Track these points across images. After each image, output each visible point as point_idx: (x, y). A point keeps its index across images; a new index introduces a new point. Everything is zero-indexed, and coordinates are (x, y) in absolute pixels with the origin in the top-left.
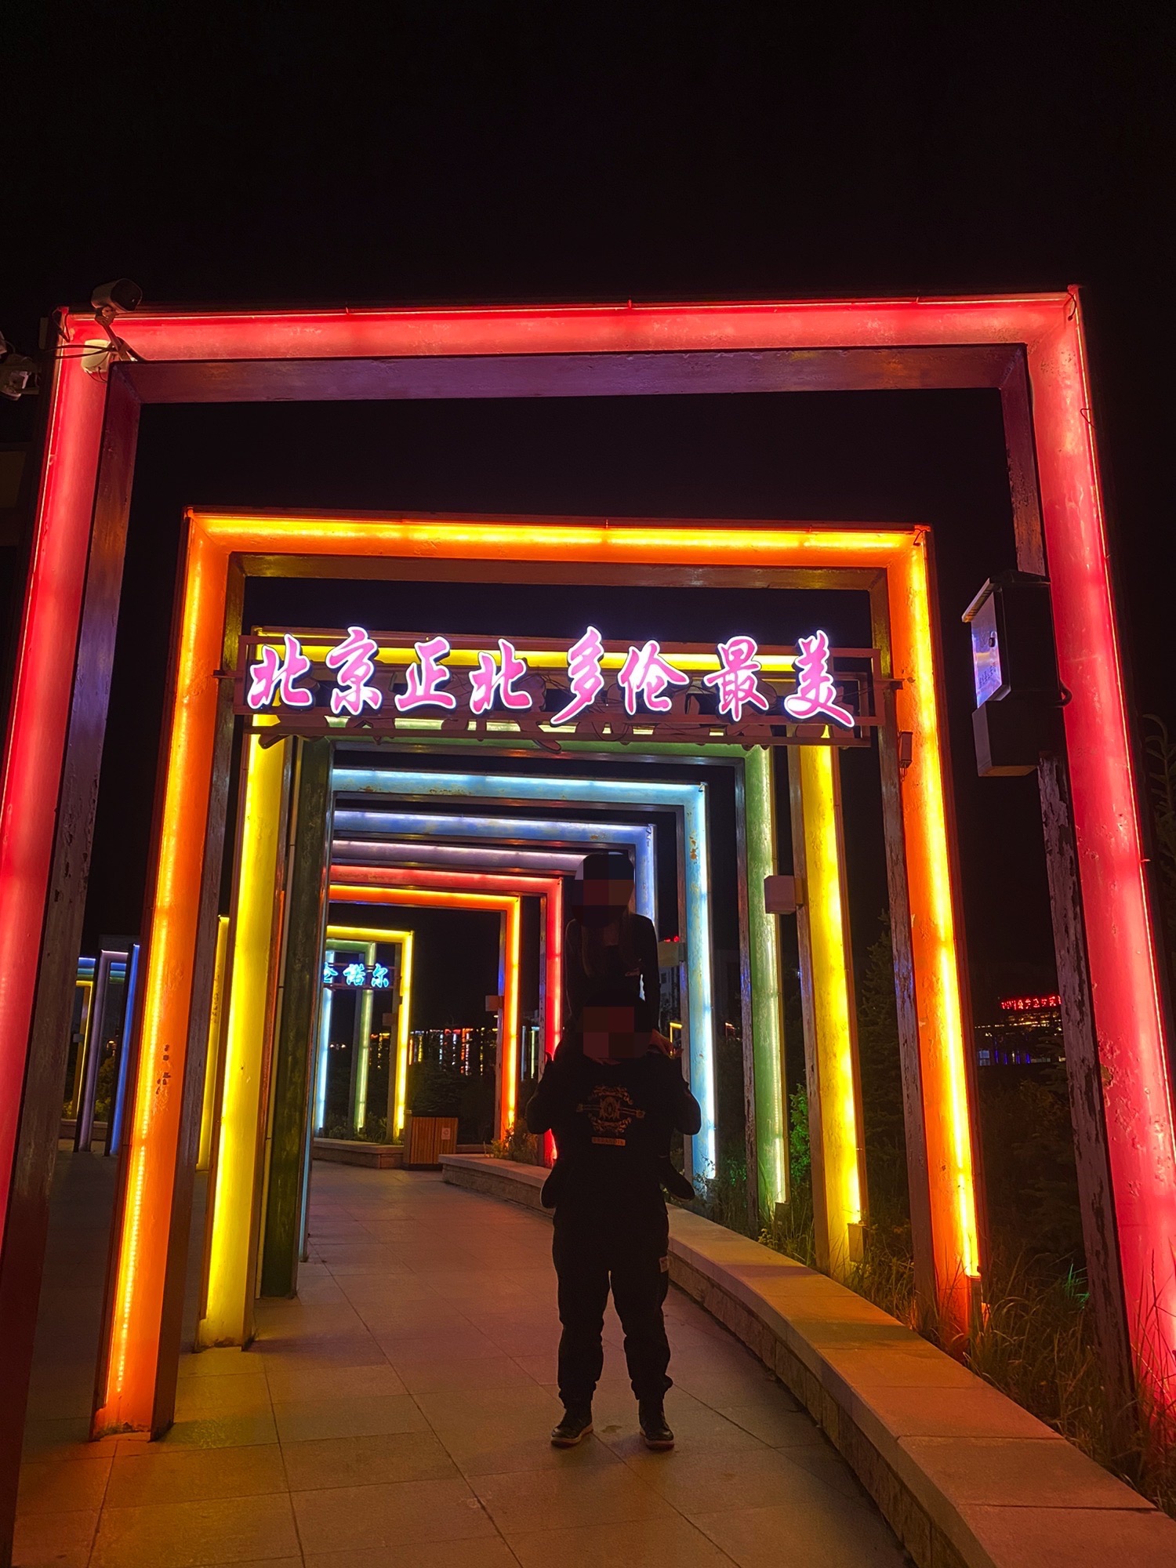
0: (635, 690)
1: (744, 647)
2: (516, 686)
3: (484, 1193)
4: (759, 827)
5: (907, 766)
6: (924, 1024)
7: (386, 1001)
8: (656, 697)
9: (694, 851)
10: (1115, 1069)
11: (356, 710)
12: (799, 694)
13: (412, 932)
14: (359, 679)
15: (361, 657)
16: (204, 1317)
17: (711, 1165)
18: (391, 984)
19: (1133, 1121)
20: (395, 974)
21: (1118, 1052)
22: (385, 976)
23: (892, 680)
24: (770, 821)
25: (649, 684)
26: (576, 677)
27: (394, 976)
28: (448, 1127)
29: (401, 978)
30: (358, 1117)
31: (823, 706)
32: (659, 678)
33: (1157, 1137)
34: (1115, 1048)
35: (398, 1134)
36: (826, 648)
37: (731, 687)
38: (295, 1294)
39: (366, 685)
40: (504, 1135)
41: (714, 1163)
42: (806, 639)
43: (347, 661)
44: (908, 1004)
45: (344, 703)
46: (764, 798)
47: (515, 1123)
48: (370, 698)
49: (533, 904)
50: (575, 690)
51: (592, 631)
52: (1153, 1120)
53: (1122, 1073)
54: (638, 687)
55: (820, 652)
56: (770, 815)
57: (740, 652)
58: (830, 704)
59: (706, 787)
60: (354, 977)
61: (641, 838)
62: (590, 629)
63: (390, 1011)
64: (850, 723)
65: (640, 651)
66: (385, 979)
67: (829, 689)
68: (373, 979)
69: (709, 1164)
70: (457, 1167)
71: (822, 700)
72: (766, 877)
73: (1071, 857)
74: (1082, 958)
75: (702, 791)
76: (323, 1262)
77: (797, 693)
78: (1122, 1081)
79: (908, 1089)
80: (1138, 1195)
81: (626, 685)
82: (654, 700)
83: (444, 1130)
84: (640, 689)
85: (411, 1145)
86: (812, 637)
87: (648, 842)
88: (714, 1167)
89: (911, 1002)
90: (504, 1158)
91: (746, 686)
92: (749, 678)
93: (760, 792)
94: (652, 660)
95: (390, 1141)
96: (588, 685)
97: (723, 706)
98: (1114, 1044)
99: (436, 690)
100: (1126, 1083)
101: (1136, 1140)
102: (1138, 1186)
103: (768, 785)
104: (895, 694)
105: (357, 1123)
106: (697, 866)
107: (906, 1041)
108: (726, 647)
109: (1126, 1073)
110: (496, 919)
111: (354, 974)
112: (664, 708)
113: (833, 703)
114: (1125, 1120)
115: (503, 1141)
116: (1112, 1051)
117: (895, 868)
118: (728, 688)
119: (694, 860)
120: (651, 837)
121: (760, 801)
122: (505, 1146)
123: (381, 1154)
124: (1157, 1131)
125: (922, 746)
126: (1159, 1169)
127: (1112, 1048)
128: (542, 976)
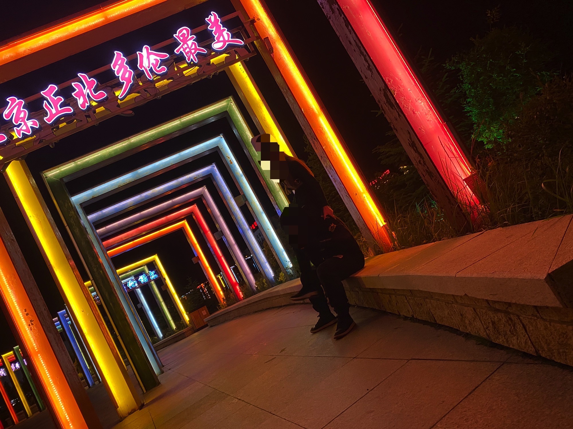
0: (148, 69)
1: (185, 32)
2: (96, 91)
3: (224, 322)
4: (245, 134)
5: (273, 52)
6: (325, 147)
7: (160, 282)
8: (158, 68)
9: (230, 161)
10: (394, 87)
11: (29, 133)
12: (216, 41)
13: (156, 255)
14: (23, 119)
15: (19, 109)
16: (118, 407)
17: (289, 263)
18: (158, 275)
19: (410, 104)
20: (158, 271)
21: (392, 80)
22: (154, 274)
23: (250, 20)
24: (248, 130)
25: (153, 64)
26: (120, 75)
27: (158, 272)
28: (204, 310)
29: (161, 272)
30: (172, 326)
31: (228, 41)
32: (155, 60)
33: (421, 105)
34: (390, 79)
35: (188, 323)
36: (218, 18)
37: (188, 50)
38: (159, 383)
39: (27, 120)
40: (222, 300)
41: (290, 261)
42: (208, 18)
43: (14, 113)
44: (316, 142)
45: (22, 132)
46: (242, 122)
47: (224, 295)
48: (32, 125)
49: (190, 218)
50: (122, 80)
51: (116, 53)
52: (417, 100)
53: (397, 88)
54: (149, 67)
55: (216, 20)
56: (247, 128)
57: (184, 34)
58: (230, 39)
59: (222, 135)
60: (143, 280)
61: (212, 170)
62: (115, 52)
63: (163, 284)
64: (242, 43)
65: (142, 52)
66: (155, 275)
67: (227, 33)
68: (151, 277)
69: (288, 263)
70: (211, 319)
71: (226, 39)
72: (250, 141)
73: (337, 8)
74: (360, 47)
75: (222, 138)
76: (170, 369)
77: (215, 41)
78: (399, 91)
79: (330, 173)
80: (424, 131)
81: (143, 69)
82: (158, 69)
83: (203, 312)
84: (150, 68)
85: (194, 323)
86: (210, 16)
87: (216, 170)
88: (290, 263)
89: (316, 141)
90: (226, 307)
91: (193, 47)
92: (193, 43)
93: (239, 121)
94: (149, 54)
95: (187, 326)
96: (127, 76)
97: (188, 59)
98: (389, 78)
99: (60, 108)
100: (401, 90)
101: (414, 110)
102: (423, 128)
103: (241, 117)
104: (254, 25)
105: (173, 328)
106: (234, 166)
107: (322, 157)
108: (177, 35)
109: (399, 87)
110: (181, 231)
111: (142, 279)
112: (164, 71)
113: (231, 38)
114: (406, 105)
115: (222, 302)
116: (389, 81)
117: (287, 95)
118: (186, 51)
119: (232, 164)
120: (215, 168)
121: (241, 124)
122: (224, 304)
123: (185, 332)
124: (421, 103)
125: (275, 43)
126: (428, 117)
127: (389, 80)
128: (206, 240)
